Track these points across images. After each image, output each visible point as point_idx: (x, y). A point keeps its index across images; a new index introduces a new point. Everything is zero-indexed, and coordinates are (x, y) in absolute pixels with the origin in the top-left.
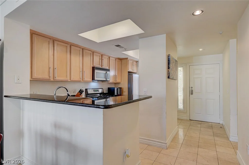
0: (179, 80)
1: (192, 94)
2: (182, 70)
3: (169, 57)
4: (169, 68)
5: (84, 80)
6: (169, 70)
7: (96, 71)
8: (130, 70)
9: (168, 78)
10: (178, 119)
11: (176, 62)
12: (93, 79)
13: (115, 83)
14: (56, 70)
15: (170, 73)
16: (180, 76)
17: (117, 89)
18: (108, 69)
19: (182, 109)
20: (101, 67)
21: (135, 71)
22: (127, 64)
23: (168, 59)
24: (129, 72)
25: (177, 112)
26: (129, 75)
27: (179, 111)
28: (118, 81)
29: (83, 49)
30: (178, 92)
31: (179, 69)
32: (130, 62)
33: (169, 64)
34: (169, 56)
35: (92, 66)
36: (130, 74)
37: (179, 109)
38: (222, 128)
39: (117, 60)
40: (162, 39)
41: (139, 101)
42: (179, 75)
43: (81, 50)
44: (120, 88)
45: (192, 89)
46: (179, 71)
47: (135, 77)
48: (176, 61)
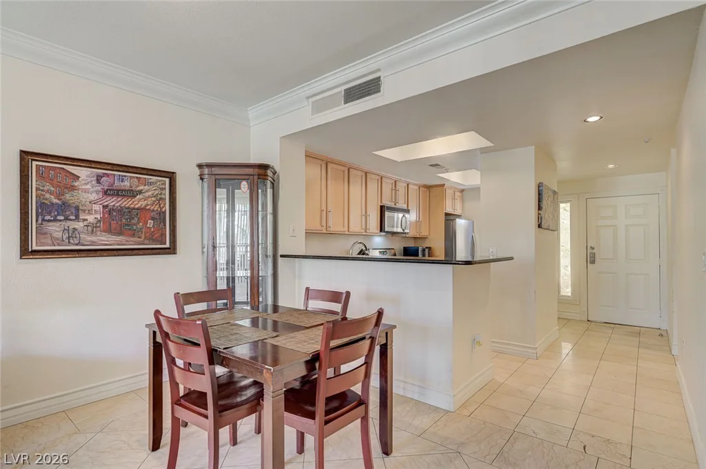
0: (561, 230)
1: (593, 262)
2: (568, 209)
3: (540, 188)
4: (540, 208)
5: (368, 231)
6: (540, 212)
7: (387, 214)
8: (449, 210)
9: (539, 227)
10: (559, 318)
11: (554, 194)
12: (382, 229)
13: (415, 238)
14: (330, 215)
15: (543, 219)
16: (565, 222)
17: (424, 250)
18: (406, 208)
19: (569, 296)
20: (394, 206)
21: (458, 212)
22: (443, 197)
23: (539, 190)
24: (447, 214)
25: (558, 303)
26: (446, 220)
27: (562, 301)
28: (424, 233)
29: (366, 173)
30: (559, 259)
31: (562, 205)
32: (449, 192)
33: (540, 201)
34: (540, 186)
35: (380, 204)
36: (450, 218)
37: (562, 296)
38: (662, 335)
39: (422, 189)
40: (527, 154)
41: (491, 263)
42: (561, 220)
43: (364, 174)
44: (430, 248)
45: (594, 251)
46: (561, 210)
47: (461, 224)
48: (555, 192)
